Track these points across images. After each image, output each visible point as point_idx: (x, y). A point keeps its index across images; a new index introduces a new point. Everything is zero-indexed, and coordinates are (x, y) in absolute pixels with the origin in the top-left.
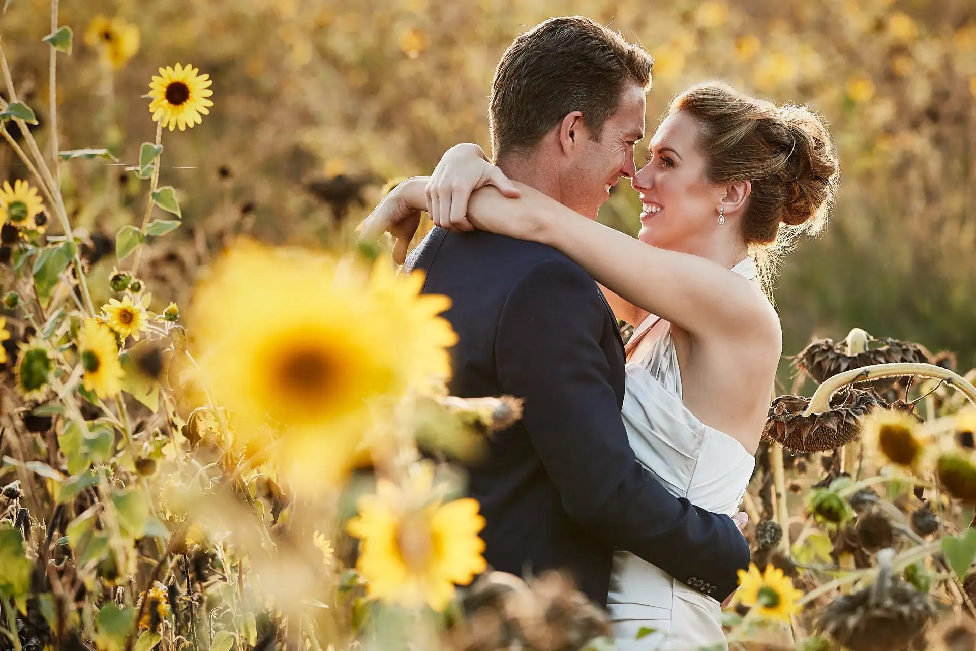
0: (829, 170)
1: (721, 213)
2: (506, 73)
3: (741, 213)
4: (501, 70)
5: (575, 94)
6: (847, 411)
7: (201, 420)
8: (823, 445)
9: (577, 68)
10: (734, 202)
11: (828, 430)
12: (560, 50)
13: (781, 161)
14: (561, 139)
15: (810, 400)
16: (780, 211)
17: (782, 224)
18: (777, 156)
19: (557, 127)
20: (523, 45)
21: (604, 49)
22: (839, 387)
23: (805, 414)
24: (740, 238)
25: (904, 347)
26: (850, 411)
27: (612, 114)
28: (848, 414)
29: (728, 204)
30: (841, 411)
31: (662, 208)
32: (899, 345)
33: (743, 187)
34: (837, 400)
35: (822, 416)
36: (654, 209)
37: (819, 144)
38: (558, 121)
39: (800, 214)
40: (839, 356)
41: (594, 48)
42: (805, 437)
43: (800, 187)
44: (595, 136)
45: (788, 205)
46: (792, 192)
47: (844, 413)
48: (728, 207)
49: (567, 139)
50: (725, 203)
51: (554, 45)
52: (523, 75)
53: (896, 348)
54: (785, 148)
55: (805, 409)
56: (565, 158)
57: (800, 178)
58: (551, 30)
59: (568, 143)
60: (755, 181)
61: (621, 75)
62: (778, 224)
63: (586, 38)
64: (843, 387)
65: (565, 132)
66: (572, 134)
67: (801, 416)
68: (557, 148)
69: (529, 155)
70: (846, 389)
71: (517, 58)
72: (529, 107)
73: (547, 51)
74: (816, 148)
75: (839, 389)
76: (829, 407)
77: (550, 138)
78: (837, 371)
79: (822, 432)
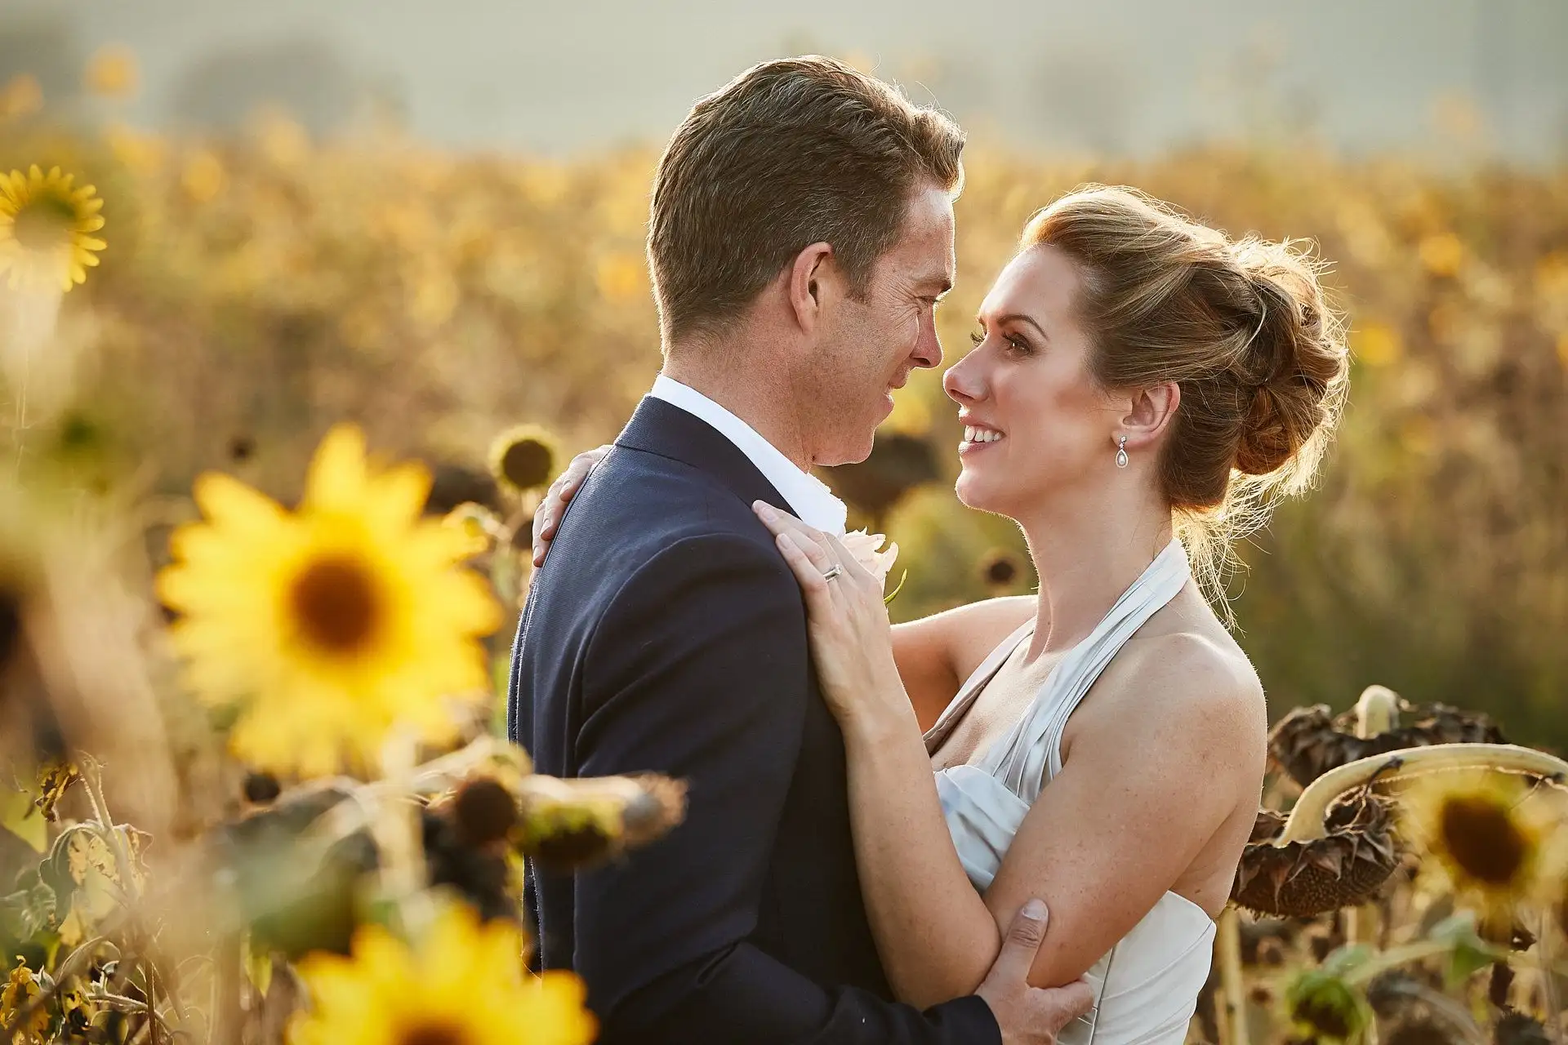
0: (1328, 367)
1: (1121, 446)
2: (676, 174)
3: (1158, 446)
4: (668, 169)
5: (815, 208)
6: (1361, 836)
7: (77, 851)
8: (1314, 902)
9: (818, 157)
10: (1145, 425)
11: (1323, 873)
12: (782, 124)
13: (1238, 345)
14: (792, 298)
15: (1288, 816)
16: (1234, 444)
17: (1234, 473)
18: (1231, 335)
19: (783, 276)
20: (709, 117)
21: (868, 117)
22: (1344, 791)
23: (1280, 843)
24: (1156, 495)
25: (1467, 721)
26: (1366, 836)
27: (891, 244)
28: (1363, 843)
29: (1134, 427)
30: (1348, 837)
31: (1003, 435)
32: (1456, 717)
33: (1164, 394)
34: (1341, 815)
35: (1312, 846)
36: (987, 436)
37: (1311, 317)
38: (785, 264)
39: (1270, 455)
40: (1341, 739)
41: (850, 116)
42: (1278, 886)
43: (1274, 401)
44: (859, 293)
45: (1249, 436)
46: (1257, 409)
47: (1355, 840)
48: (1135, 433)
49: (804, 298)
50: (1128, 427)
51: (770, 114)
52: (712, 178)
53: (1452, 724)
54: (1246, 320)
55: (1278, 833)
56: (801, 336)
57: (1274, 380)
58: (760, 87)
59: (806, 305)
60: (1189, 384)
61: (906, 165)
62: (1227, 473)
63: (830, 98)
64: (1353, 790)
65: (799, 286)
66: (813, 288)
67: (1271, 845)
68: (784, 315)
69: (727, 332)
70: (1356, 797)
71: (697, 145)
72: (728, 239)
73: (757, 127)
74: (1306, 323)
75: (1343, 795)
76: (1324, 829)
77: (771, 296)
78: (1341, 761)
79: (1311, 877)
